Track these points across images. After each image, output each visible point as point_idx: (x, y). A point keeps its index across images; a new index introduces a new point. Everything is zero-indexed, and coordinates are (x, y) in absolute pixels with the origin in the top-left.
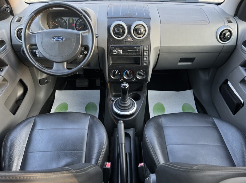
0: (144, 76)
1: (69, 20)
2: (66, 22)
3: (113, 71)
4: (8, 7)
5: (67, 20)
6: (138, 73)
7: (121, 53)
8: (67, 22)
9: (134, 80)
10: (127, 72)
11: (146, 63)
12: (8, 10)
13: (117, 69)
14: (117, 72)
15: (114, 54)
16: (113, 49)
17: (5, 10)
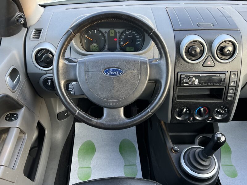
0: (225, 114)
1: (109, 31)
2: (104, 36)
3: (179, 109)
4: (21, 17)
5: (106, 32)
6: (217, 111)
7: (196, 83)
8: (106, 35)
9: (209, 121)
10: (200, 110)
11: (231, 96)
12: (21, 21)
13: (186, 105)
14: (185, 110)
15: (185, 85)
16: (185, 79)
17: (18, 20)
